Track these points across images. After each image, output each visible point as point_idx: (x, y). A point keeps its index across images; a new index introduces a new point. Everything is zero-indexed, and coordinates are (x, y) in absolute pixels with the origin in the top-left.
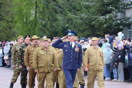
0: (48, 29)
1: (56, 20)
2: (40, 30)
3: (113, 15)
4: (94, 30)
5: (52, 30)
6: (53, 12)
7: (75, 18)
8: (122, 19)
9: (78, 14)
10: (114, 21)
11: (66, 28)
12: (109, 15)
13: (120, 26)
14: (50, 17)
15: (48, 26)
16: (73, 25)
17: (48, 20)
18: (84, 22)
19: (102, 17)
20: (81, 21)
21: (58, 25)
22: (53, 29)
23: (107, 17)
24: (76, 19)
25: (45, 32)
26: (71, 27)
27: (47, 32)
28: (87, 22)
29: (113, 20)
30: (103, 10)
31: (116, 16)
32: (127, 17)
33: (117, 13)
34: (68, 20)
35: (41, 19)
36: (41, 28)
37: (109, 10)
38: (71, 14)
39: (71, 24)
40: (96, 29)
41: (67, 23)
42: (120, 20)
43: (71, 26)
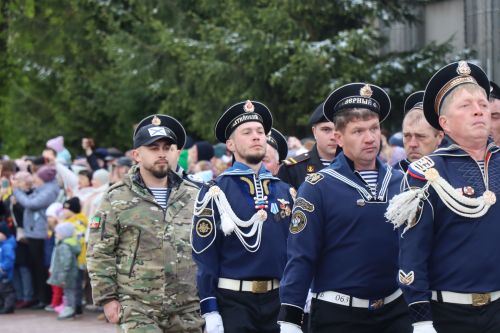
0: (65, 107)
1: (101, 61)
2: (25, 108)
3: (370, 34)
4: (282, 109)
5: (86, 110)
6: (90, 25)
7: (193, 50)
8: (411, 53)
9: (207, 32)
10: (376, 60)
11: (152, 99)
12: (352, 36)
13: (403, 85)
14: (75, 49)
15: (66, 91)
16: (185, 86)
17: (66, 64)
18: (234, 68)
19: (319, 45)
20: (220, 64)
21: (112, 85)
22: (91, 103)
23: (343, 44)
24: (199, 57)
25: (49, 120)
26: (174, 95)
27: (61, 119)
28: (250, 69)
29: (371, 56)
30: (321, 14)
31: (383, 41)
32: (434, 42)
33: (387, 23)
34: (160, 63)
35: (29, 56)
36: (28, 102)
37: (349, 13)
38: (175, 34)
39: (175, 81)
40: (294, 100)
41: (157, 74)
42: (403, 55)
43: (174, 91)
